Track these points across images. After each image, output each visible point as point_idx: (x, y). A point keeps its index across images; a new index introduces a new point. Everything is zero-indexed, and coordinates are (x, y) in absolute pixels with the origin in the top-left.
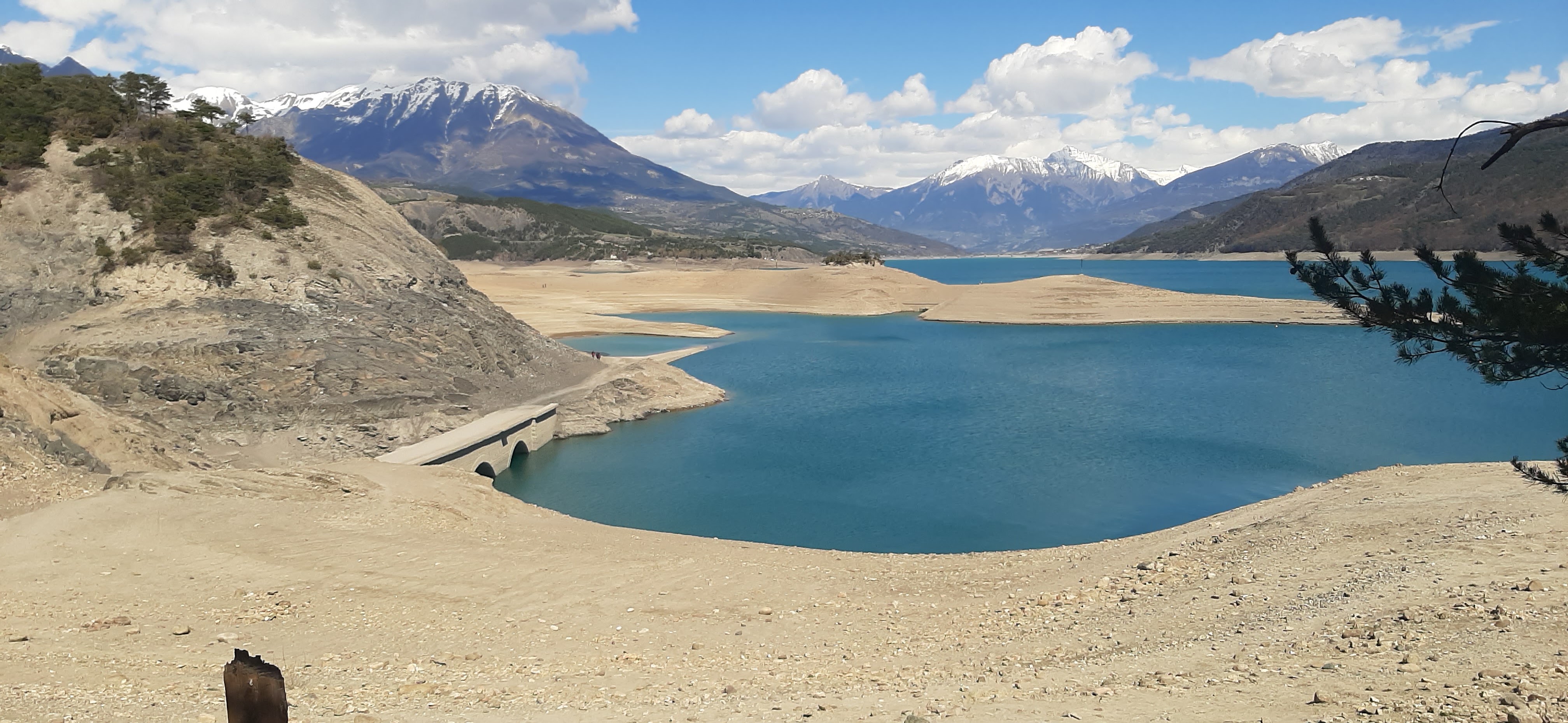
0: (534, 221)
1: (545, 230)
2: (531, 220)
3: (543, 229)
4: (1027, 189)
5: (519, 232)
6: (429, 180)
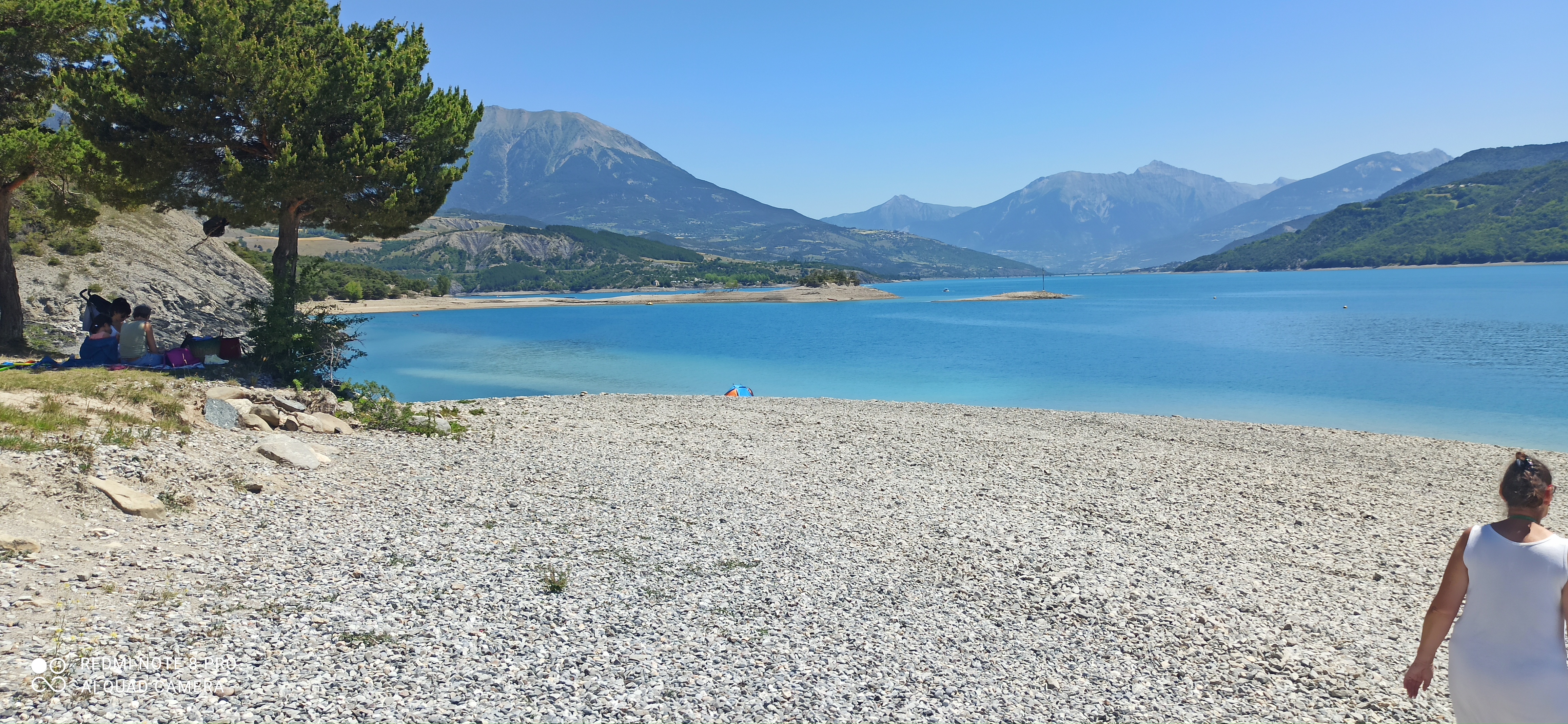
0: (582, 249)
1: (592, 257)
2: (579, 248)
3: (590, 257)
4: (1112, 206)
5: (566, 261)
6: (488, 210)
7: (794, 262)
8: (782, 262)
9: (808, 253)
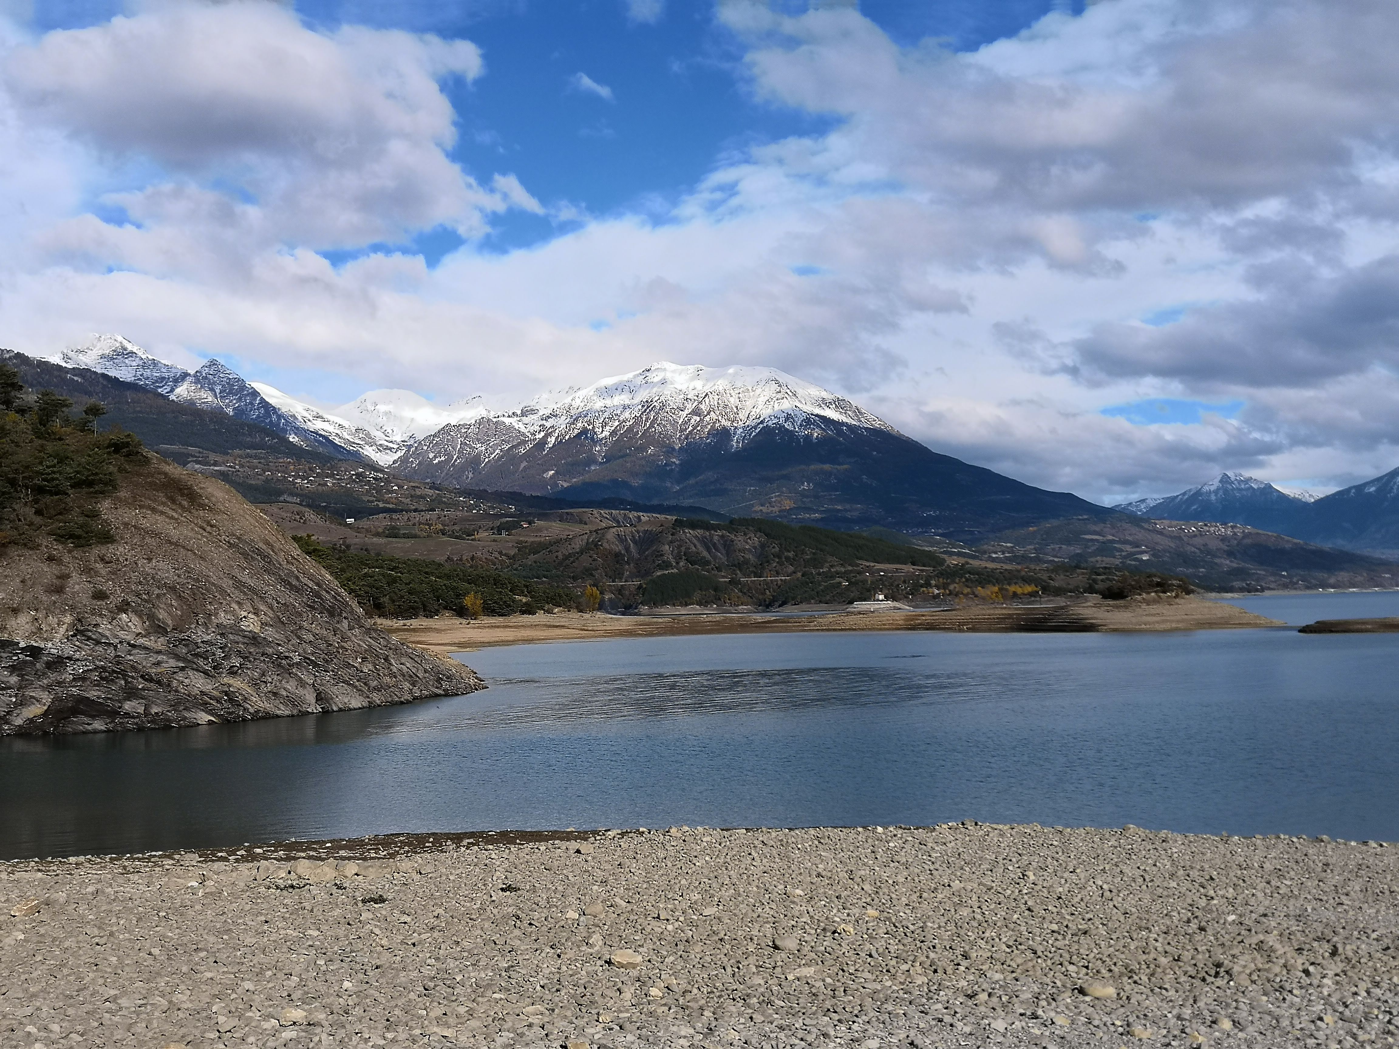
5: (755, 566)
7: (1077, 567)
8: (1058, 568)
9: (1094, 554)
